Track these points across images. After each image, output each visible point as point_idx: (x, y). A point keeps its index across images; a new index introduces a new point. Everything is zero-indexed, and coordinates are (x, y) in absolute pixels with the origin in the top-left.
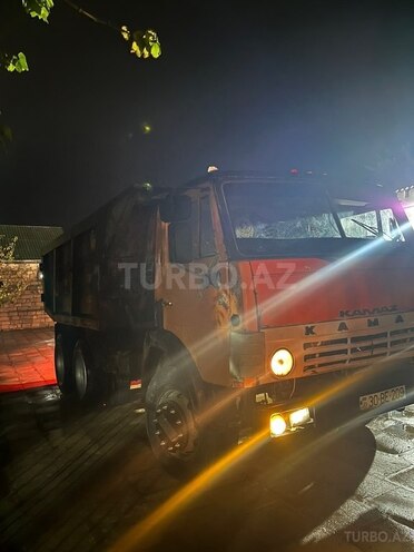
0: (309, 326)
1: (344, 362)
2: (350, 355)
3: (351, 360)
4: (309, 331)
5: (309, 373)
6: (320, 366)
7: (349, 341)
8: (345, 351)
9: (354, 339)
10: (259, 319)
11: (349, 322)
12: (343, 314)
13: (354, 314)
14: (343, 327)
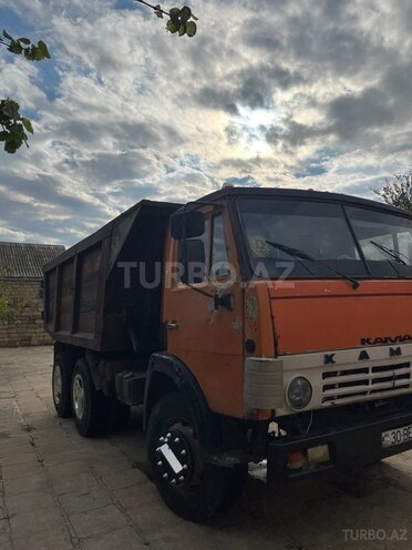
0: (329, 353)
1: (365, 393)
2: (370, 387)
3: (372, 392)
4: (329, 359)
5: (328, 404)
6: (339, 397)
7: (370, 370)
8: (366, 382)
9: (375, 370)
10: (276, 345)
11: (369, 350)
12: (364, 342)
13: (376, 342)
14: (364, 356)
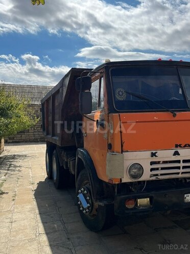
0: (154, 152)
1: (178, 173)
2: (181, 170)
3: (182, 173)
4: (153, 155)
5: (154, 178)
6: (161, 175)
7: (181, 161)
8: (179, 168)
9: (184, 161)
10: (122, 146)
11: (180, 151)
12: (177, 146)
13: (185, 146)
14: (176, 153)
